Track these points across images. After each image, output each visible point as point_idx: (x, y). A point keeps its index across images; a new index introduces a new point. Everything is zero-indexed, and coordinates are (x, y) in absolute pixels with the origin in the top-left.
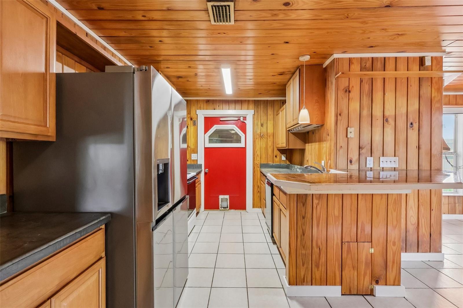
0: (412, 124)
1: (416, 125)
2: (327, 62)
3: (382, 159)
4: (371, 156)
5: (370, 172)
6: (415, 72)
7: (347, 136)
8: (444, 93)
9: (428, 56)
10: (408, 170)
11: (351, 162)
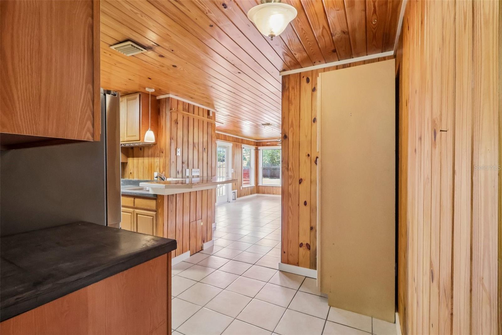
0: (205, 149)
1: (206, 150)
2: (162, 97)
3: (193, 169)
4: (188, 168)
5: (187, 179)
6: (205, 119)
7: (176, 155)
8: (216, 132)
9: (211, 110)
10: (204, 177)
11: (178, 173)
